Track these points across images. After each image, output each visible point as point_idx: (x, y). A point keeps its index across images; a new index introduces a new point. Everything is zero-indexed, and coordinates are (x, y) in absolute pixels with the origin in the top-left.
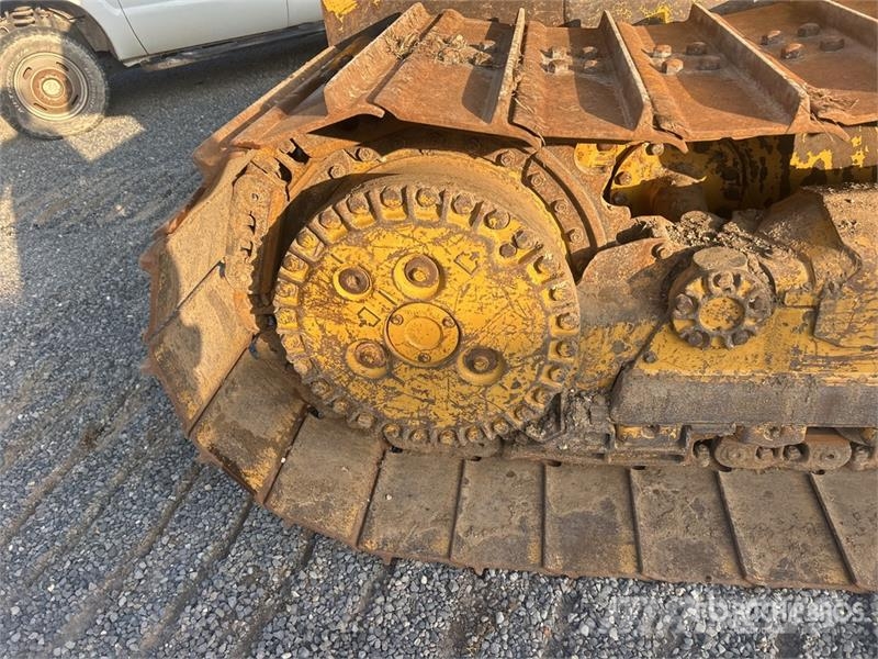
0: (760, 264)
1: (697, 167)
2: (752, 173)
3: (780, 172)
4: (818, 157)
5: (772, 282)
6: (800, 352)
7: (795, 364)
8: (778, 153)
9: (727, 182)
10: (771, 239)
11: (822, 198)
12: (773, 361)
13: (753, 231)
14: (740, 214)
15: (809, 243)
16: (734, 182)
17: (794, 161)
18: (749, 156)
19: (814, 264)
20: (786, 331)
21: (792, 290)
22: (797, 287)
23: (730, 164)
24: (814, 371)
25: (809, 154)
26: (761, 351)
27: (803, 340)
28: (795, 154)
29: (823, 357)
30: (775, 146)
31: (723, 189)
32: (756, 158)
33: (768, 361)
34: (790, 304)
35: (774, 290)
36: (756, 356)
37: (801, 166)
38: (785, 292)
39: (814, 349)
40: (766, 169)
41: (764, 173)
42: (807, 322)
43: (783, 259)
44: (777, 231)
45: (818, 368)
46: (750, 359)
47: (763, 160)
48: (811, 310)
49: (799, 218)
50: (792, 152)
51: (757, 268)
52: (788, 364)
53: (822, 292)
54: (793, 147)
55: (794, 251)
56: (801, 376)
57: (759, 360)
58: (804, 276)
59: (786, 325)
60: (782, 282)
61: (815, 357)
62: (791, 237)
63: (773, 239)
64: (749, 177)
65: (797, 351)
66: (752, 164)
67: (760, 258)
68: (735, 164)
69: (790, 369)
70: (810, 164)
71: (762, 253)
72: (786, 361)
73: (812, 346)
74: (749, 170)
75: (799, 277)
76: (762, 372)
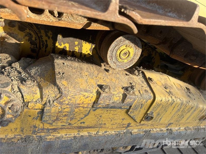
0: (18, 87)
1: (20, 36)
2: (42, 44)
3: (52, 47)
4: (65, 45)
5: (23, 97)
6: (37, 127)
7: (34, 132)
8: (52, 40)
9: (32, 46)
10: (29, 74)
11: (54, 60)
12: (24, 131)
13: (24, 69)
14: (24, 59)
15: (44, 79)
16: (35, 46)
17: (57, 44)
18: (42, 38)
19: (43, 90)
20: (30, 119)
21: (32, 101)
22: (35, 100)
23: (33, 39)
24: (43, 134)
25: (62, 43)
26: (19, 126)
27: (37, 123)
28: (57, 42)
29: (46, 129)
30: (51, 37)
31: (31, 48)
32: (44, 40)
33: (22, 131)
34: (31, 108)
35: (24, 101)
36: (16, 129)
37: (59, 47)
38: (29, 102)
39: (42, 126)
40: (47, 44)
41: (47, 46)
42: (39, 115)
43: (30, 86)
44: (33, 71)
45: (44, 133)
46: (13, 130)
47: (46, 41)
48: (41, 110)
49: (44, 67)
50: (57, 41)
51: (16, 89)
52: (31, 132)
53: (46, 104)
54: (57, 39)
55: (37, 82)
56: (37, 136)
57: (18, 130)
58: (38, 95)
59: (30, 116)
60: (27, 97)
61: (43, 129)
62: (38, 75)
63: (30, 74)
64: (41, 46)
65: (35, 127)
66: (43, 41)
67: (20, 84)
68: (36, 39)
69: (32, 134)
70: (62, 47)
71: (23, 80)
72: (30, 131)
73: (41, 125)
74: (41, 43)
75: (36, 96)
76: (19, 135)
